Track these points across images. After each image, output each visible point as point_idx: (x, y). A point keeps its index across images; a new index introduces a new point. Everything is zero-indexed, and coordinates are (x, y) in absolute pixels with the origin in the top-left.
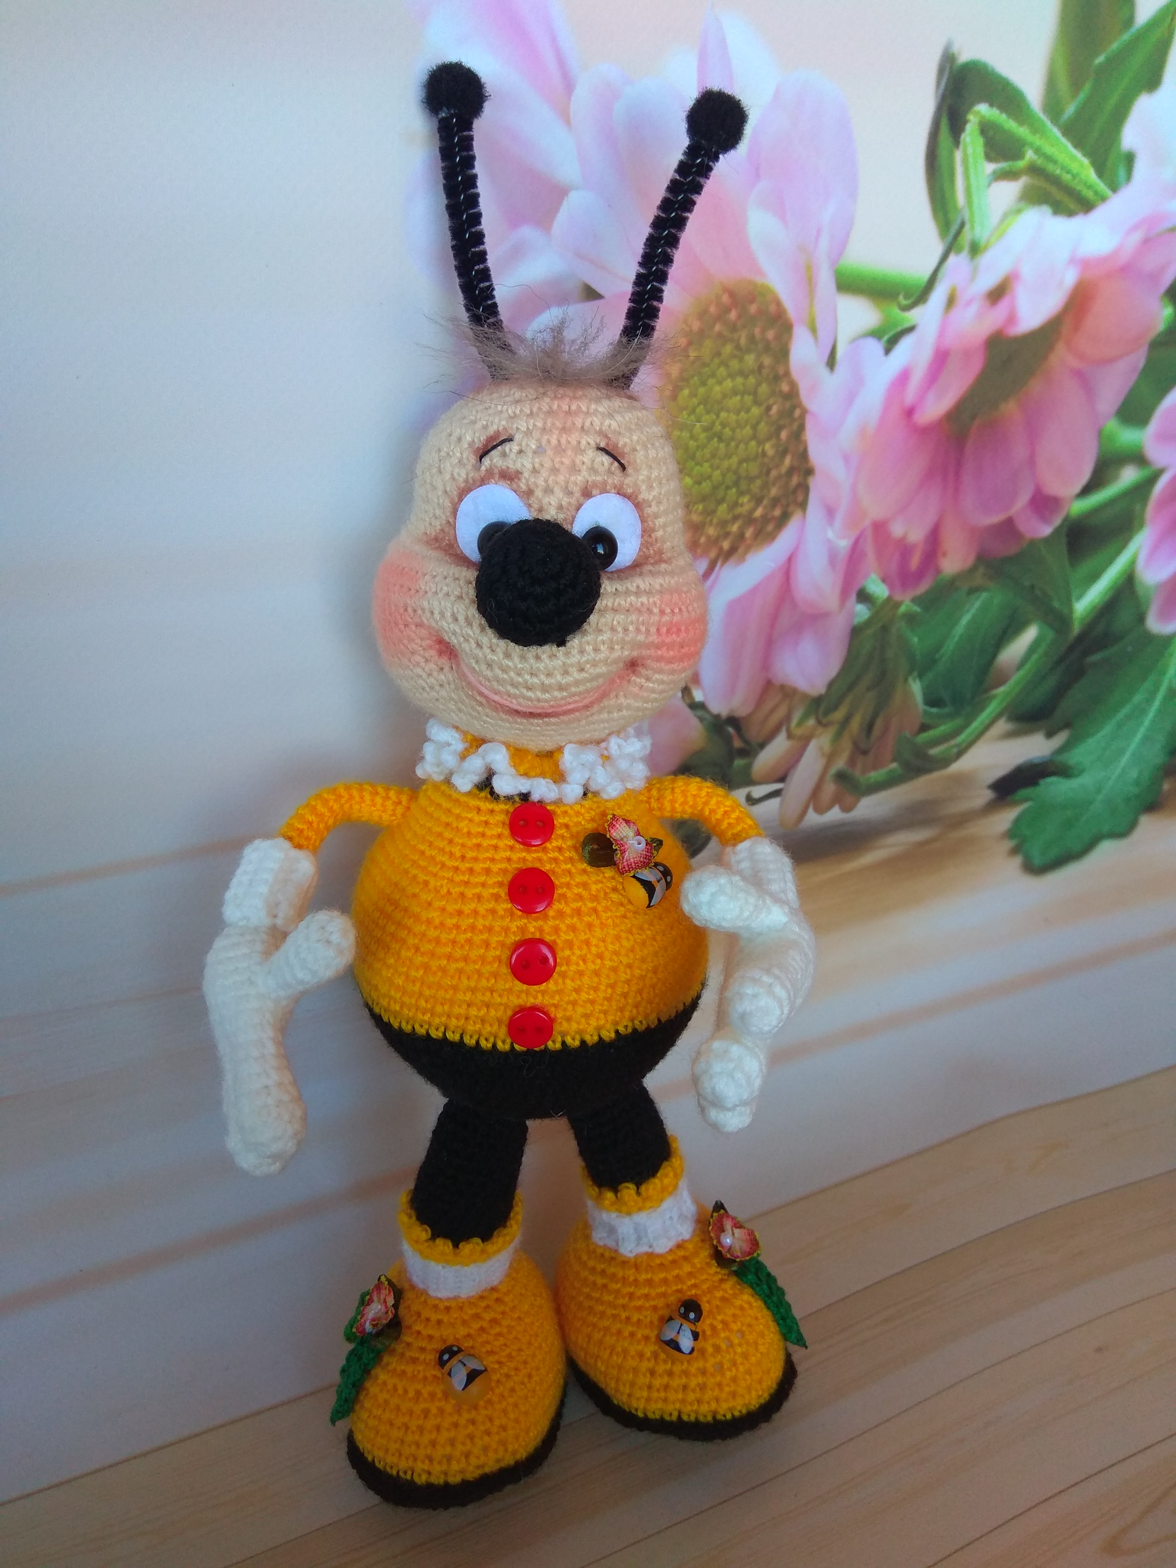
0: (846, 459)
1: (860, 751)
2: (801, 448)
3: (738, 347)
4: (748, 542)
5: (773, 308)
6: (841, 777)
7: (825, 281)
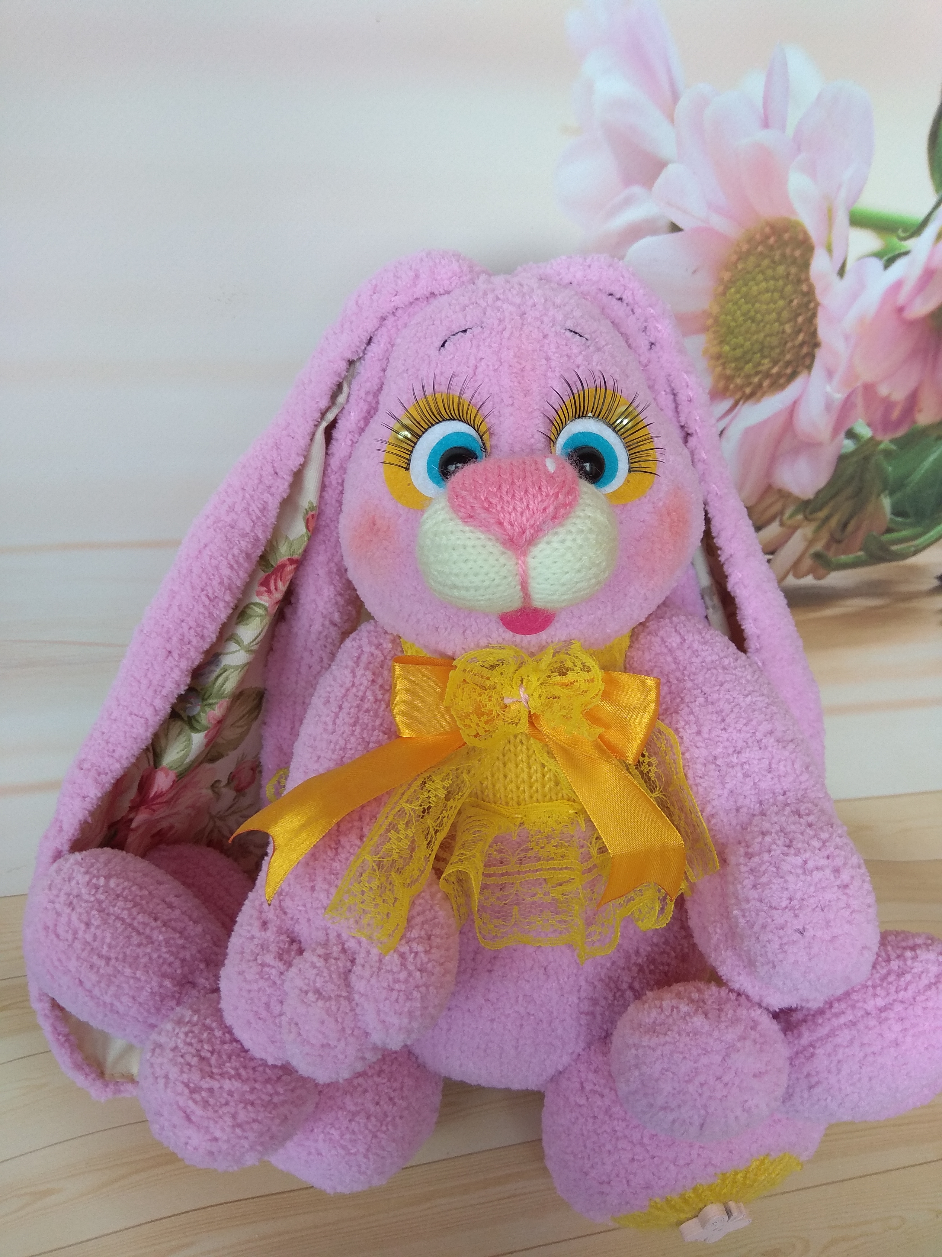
0: (847, 338)
1: (835, 540)
2: (812, 330)
3: (773, 261)
4: (765, 389)
5: (801, 236)
6: (817, 556)
7: (842, 218)
